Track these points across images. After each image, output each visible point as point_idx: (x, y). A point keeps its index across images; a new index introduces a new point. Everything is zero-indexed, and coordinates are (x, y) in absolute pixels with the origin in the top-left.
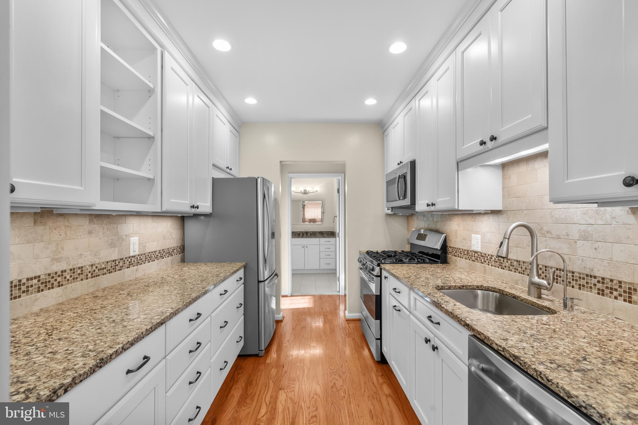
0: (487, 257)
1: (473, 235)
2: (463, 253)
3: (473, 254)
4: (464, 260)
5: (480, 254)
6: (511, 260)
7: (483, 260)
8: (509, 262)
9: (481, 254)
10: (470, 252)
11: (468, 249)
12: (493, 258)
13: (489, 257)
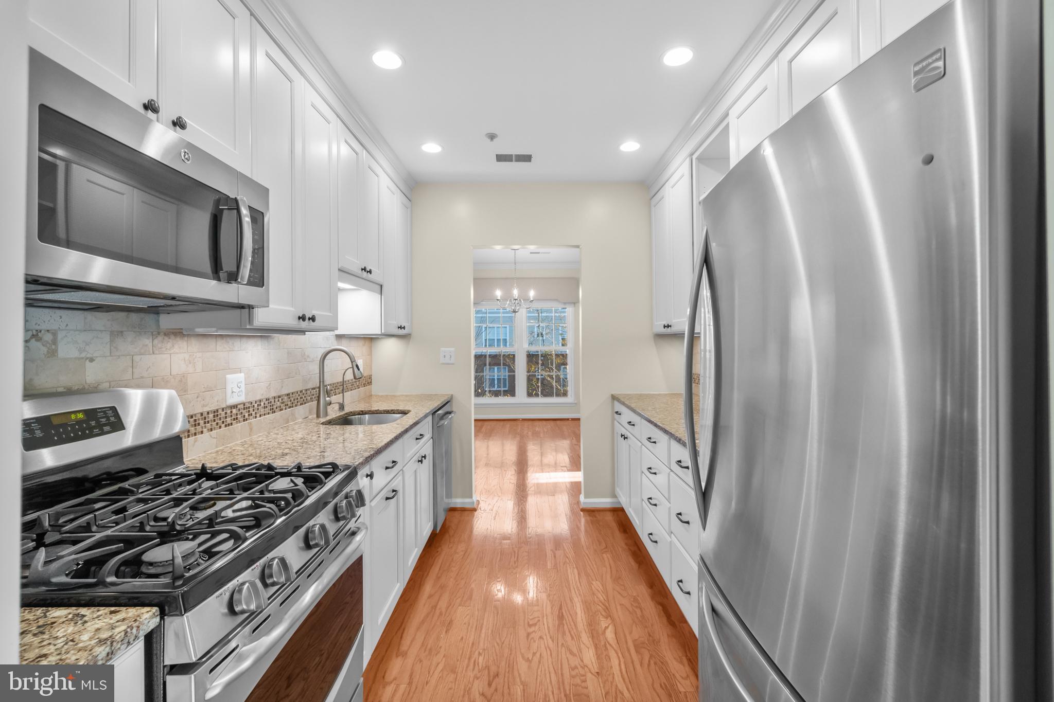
0: (254, 406)
1: (228, 376)
2: (202, 422)
3: (229, 412)
4: (206, 434)
5: (242, 406)
6: (282, 395)
7: (247, 415)
8: (280, 399)
9: (244, 405)
10: (220, 411)
11: (214, 408)
12: (262, 404)
13: (256, 405)
